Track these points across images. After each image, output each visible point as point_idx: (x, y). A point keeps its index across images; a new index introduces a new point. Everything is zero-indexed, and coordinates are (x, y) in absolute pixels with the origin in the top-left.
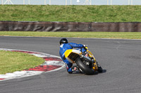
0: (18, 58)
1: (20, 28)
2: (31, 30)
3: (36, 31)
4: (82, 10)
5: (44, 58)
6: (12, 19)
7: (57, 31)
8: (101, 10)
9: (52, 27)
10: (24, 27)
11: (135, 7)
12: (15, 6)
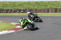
0: (4, 25)
1: (6, 12)
2: (10, 12)
3: (12, 13)
4: (32, 4)
5: (16, 25)
6: (2, 8)
7: (22, 13)
8: (41, 3)
9: (20, 11)
10: (7, 11)
11: (56, 2)
12: (3, 2)
